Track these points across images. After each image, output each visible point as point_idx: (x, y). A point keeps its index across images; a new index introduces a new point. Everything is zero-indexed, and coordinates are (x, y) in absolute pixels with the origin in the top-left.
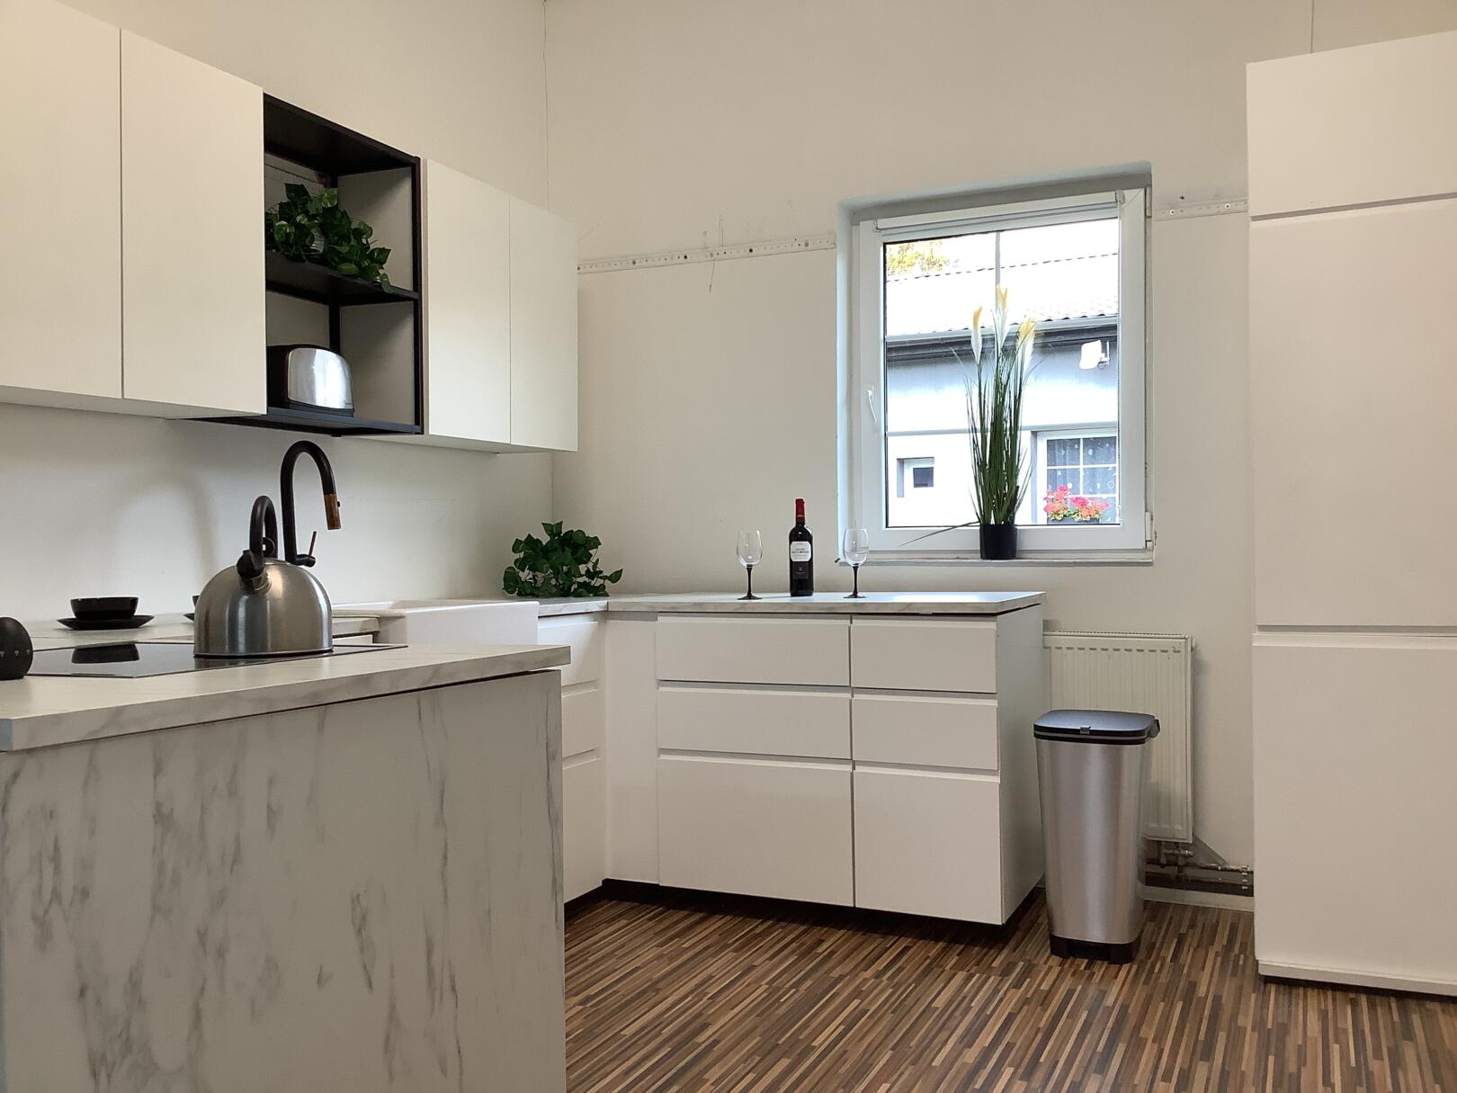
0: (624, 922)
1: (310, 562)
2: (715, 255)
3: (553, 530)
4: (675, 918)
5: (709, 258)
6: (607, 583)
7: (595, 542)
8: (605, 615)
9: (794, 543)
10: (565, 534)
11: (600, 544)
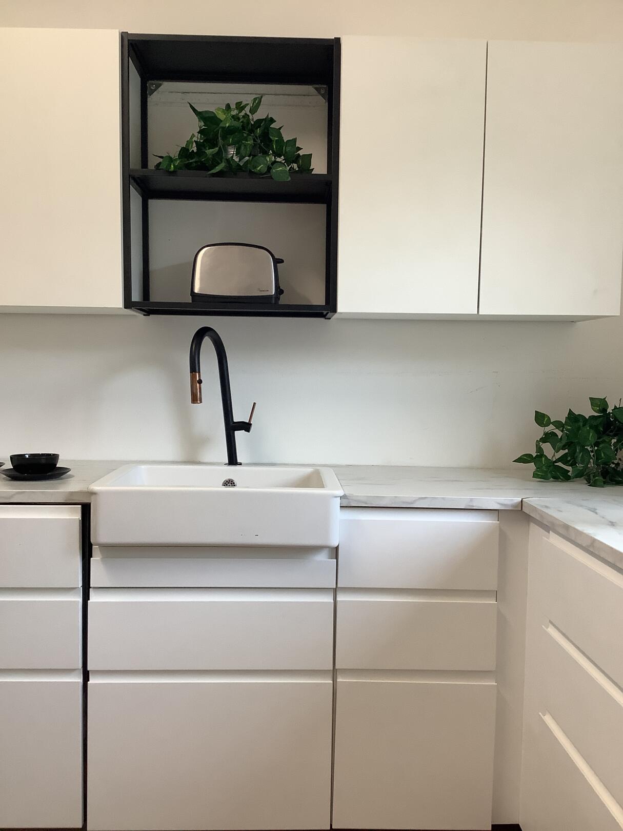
8: (514, 516)
10: (612, 411)
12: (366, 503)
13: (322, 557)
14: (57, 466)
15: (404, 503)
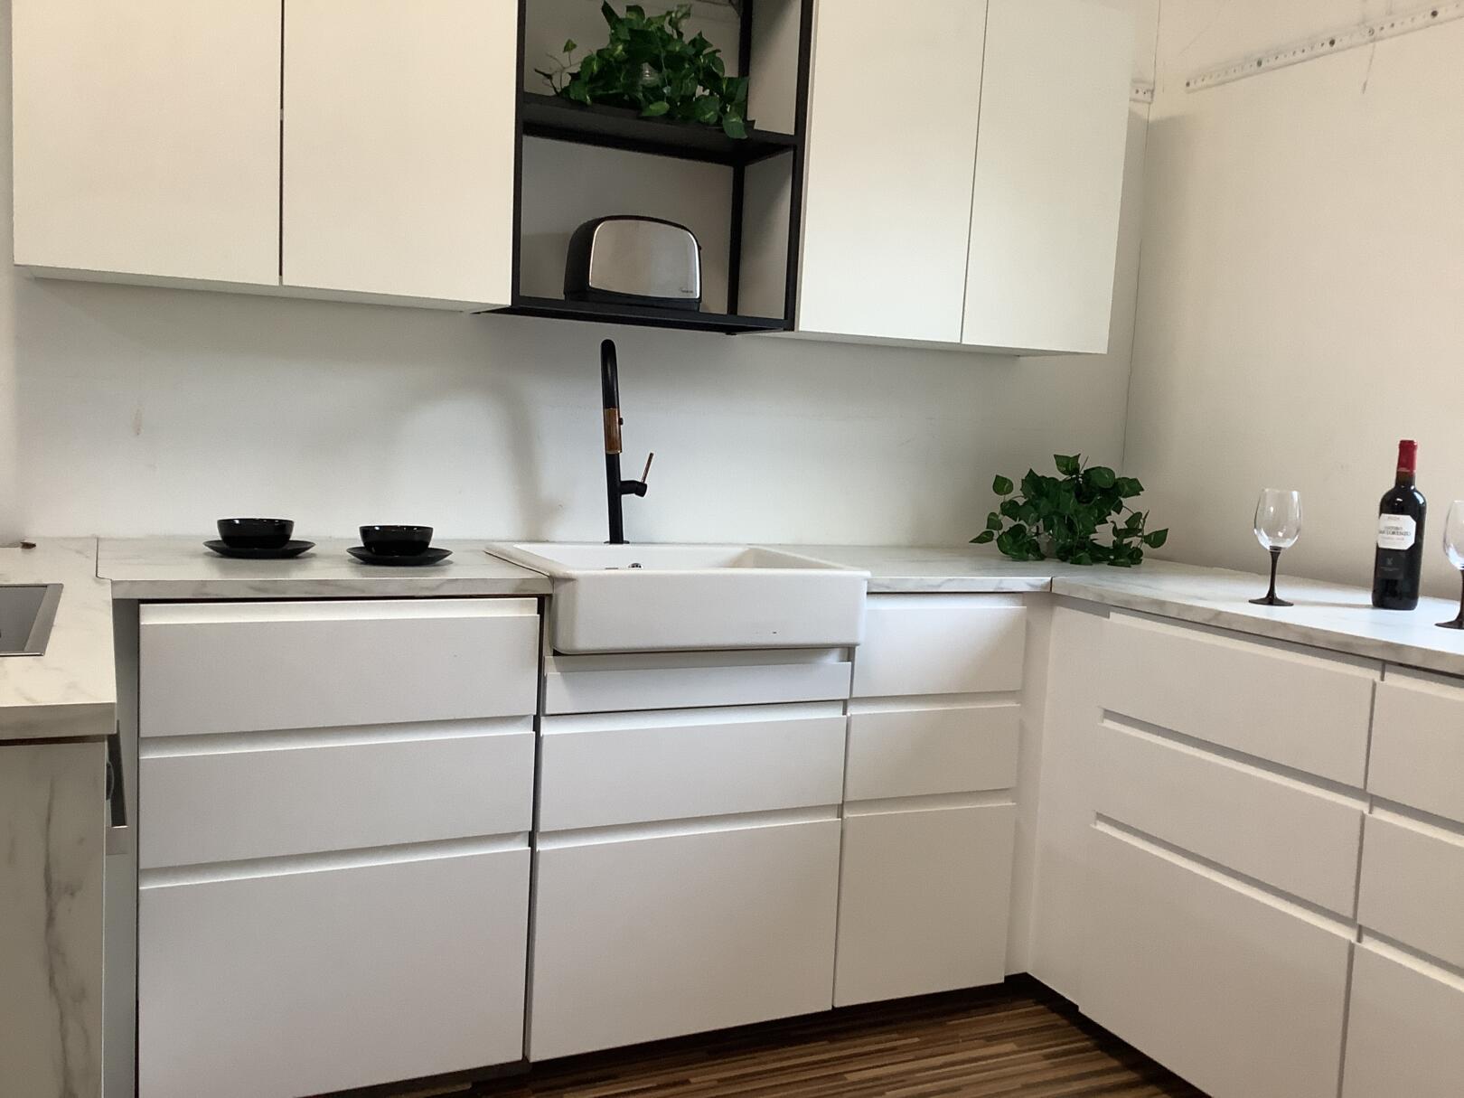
0: (1009, 1046)
1: (639, 489)
2: (1377, 30)
3: (1068, 464)
4: (1098, 1066)
5: (1368, 37)
6: (1145, 548)
7: (1134, 488)
8: (1047, 598)
9: (1383, 515)
10: (1085, 471)
11: (1143, 490)
12: (888, 587)
13: (832, 660)
14: (430, 546)
15: (929, 586)
